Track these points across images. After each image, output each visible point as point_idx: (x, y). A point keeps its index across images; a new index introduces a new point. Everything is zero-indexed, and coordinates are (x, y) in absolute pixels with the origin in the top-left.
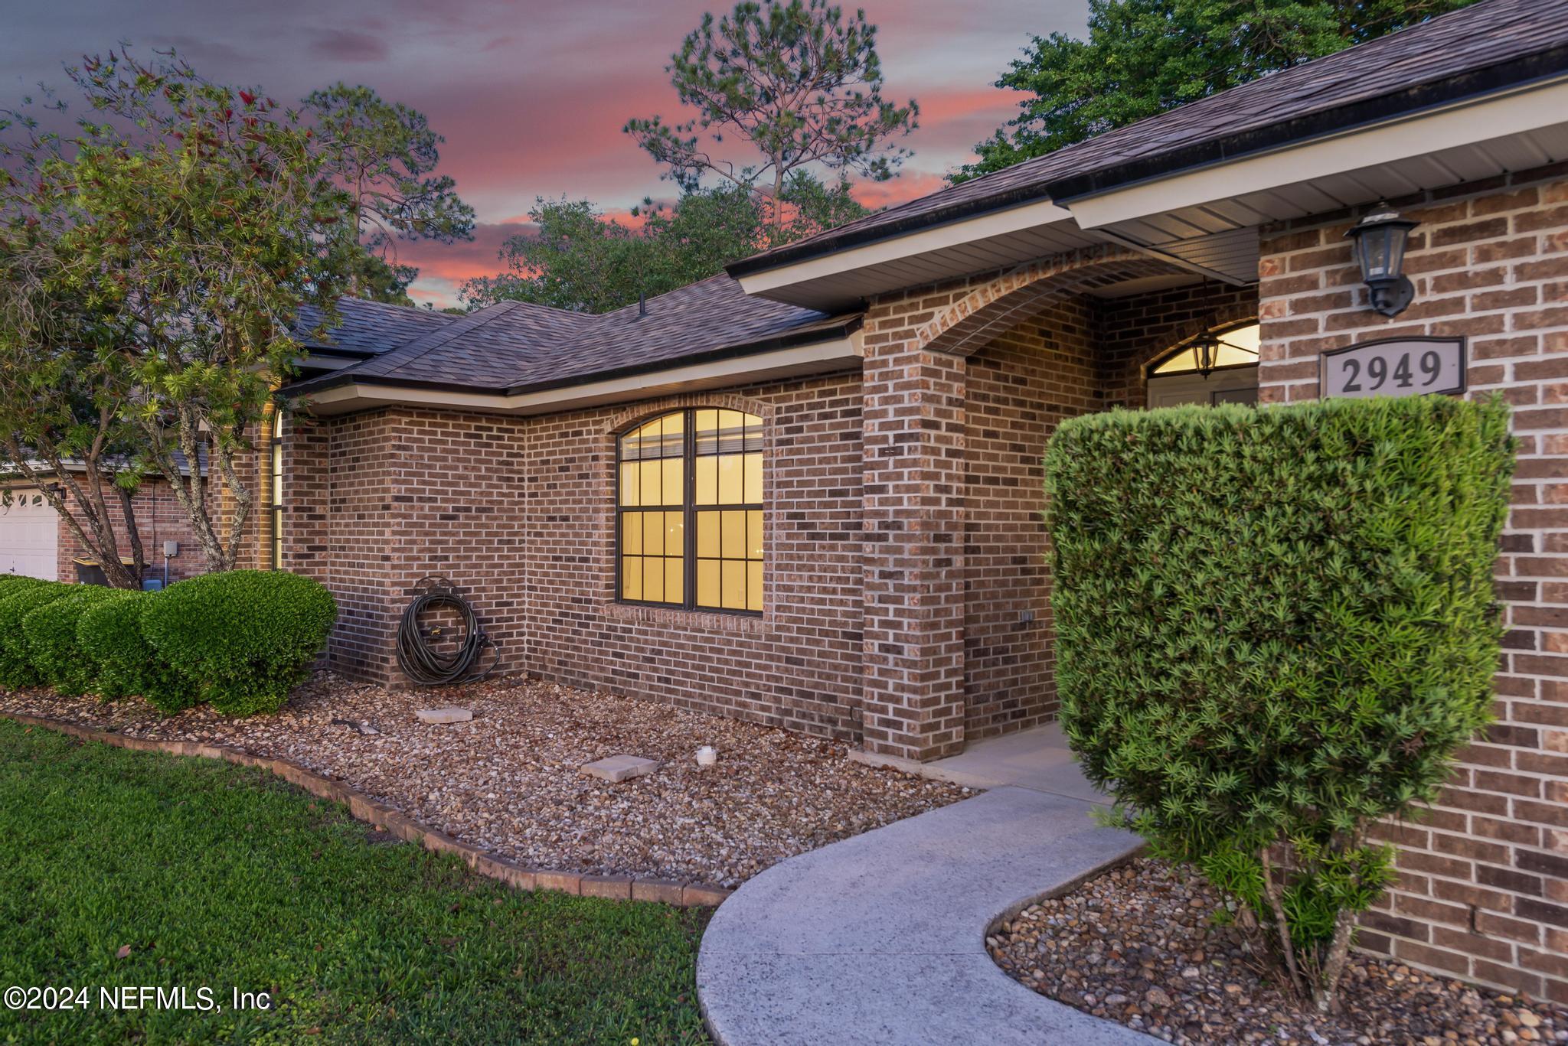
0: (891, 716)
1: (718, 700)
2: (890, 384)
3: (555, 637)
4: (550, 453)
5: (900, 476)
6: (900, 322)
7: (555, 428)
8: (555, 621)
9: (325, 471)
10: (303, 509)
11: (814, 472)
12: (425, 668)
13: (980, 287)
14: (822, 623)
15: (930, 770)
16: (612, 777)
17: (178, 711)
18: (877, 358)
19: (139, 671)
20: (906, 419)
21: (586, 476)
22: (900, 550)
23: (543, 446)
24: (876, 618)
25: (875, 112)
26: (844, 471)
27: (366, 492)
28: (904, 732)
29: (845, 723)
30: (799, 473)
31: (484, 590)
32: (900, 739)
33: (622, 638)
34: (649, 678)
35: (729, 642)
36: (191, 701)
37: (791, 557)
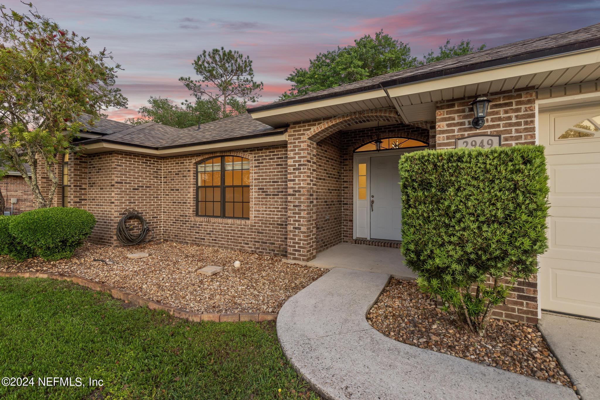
0: (297, 248)
1: (234, 245)
2: (297, 149)
3: (173, 228)
4: (171, 169)
5: (300, 177)
6: (300, 131)
7: (173, 161)
8: (173, 223)
9: (86, 173)
10: (77, 186)
11: (267, 176)
12: (128, 239)
13: (326, 121)
14: (270, 221)
15: (309, 264)
16: (209, 273)
17: (25, 260)
18: (292, 141)
19: (7, 246)
20: (302, 159)
21: (186, 176)
22: (300, 199)
23: (169, 167)
24: (292, 219)
25: (251, 84)
26: (278, 175)
27: (104, 180)
28: (301, 253)
29: (277, 251)
30: (262, 176)
31: (148, 213)
32: (300, 255)
33: (199, 227)
34: (208, 239)
35: (237, 228)
36: (31, 256)
37: (259, 201)
